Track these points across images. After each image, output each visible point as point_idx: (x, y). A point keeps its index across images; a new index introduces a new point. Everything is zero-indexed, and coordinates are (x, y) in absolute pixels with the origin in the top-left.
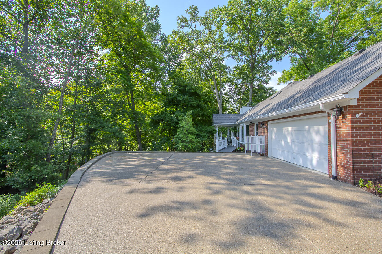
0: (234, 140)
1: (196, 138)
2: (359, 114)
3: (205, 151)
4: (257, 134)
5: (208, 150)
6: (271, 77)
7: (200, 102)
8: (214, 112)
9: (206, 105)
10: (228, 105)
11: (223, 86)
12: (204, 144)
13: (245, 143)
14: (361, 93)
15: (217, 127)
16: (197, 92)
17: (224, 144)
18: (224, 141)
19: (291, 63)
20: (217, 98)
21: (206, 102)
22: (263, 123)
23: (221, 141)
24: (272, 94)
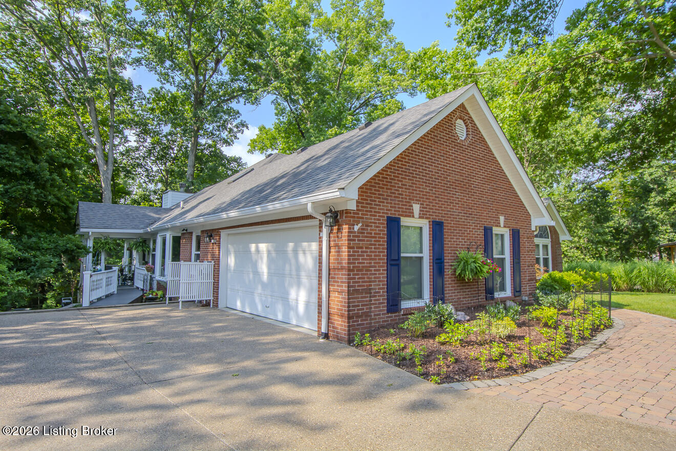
0: (141, 273)
1: (10, 269)
2: (357, 225)
3: (48, 307)
4: (198, 257)
5: (59, 302)
6: (239, 135)
7: (37, 167)
8: (86, 198)
9: (55, 176)
10: (131, 181)
11: (121, 132)
12: (44, 288)
13: (168, 278)
14: (362, 192)
15: (92, 238)
16: (28, 132)
17: (107, 285)
18: (110, 275)
19: (276, 115)
20: (99, 160)
21: (58, 166)
22: (212, 233)
23: (99, 277)
24: (237, 172)
